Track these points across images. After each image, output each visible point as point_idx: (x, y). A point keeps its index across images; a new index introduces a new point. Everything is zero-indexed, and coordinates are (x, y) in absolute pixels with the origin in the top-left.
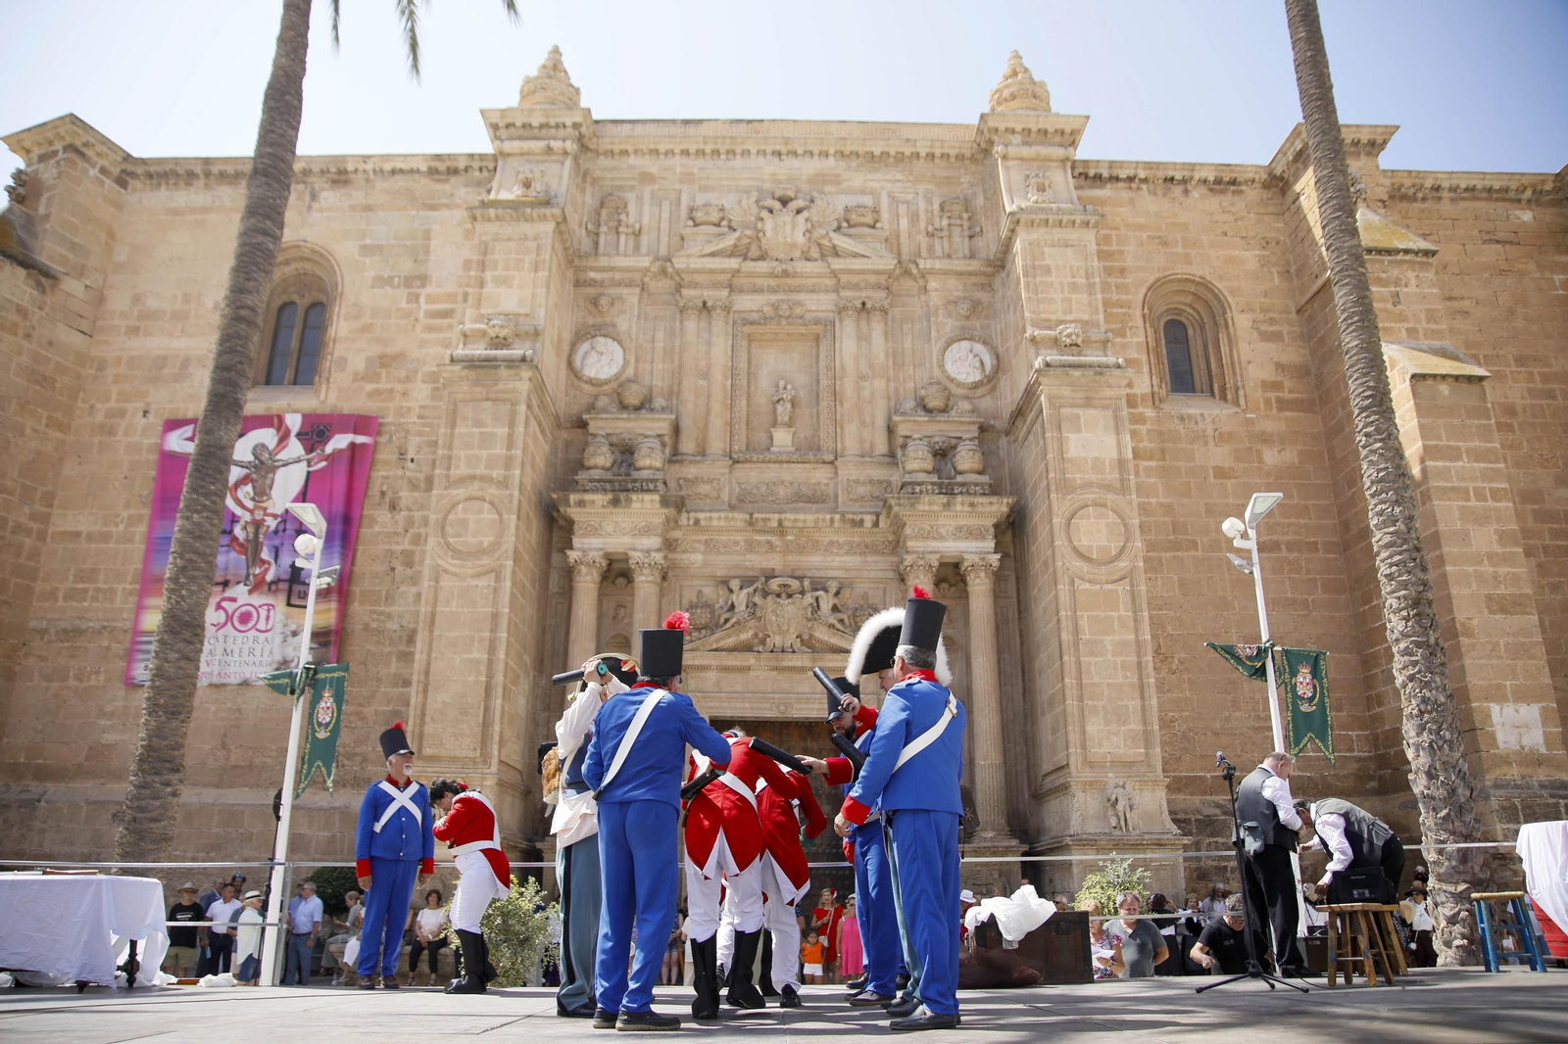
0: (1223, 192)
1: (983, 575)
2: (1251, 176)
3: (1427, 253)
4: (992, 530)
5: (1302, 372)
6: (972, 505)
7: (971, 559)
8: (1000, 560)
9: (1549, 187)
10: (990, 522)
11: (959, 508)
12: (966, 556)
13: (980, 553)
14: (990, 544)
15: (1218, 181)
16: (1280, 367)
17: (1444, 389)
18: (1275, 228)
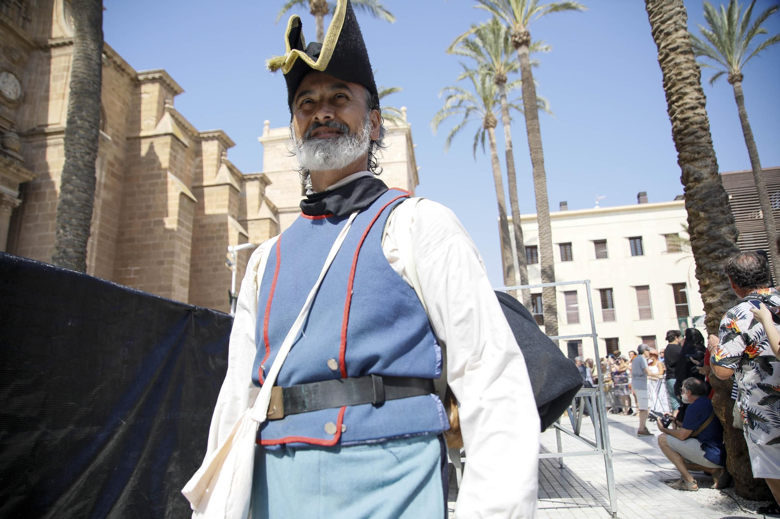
0: (118, 71)
1: (9, 208)
2: (130, 72)
3: (186, 146)
4: (18, 186)
5: (121, 163)
6: (18, 170)
7: (7, 198)
8: (20, 204)
9: (196, 135)
10: (19, 181)
11: (11, 169)
12: (6, 195)
13: (12, 196)
14: (16, 193)
15: (119, 66)
16: (116, 158)
17: (186, 200)
18: (128, 98)
